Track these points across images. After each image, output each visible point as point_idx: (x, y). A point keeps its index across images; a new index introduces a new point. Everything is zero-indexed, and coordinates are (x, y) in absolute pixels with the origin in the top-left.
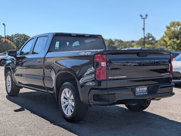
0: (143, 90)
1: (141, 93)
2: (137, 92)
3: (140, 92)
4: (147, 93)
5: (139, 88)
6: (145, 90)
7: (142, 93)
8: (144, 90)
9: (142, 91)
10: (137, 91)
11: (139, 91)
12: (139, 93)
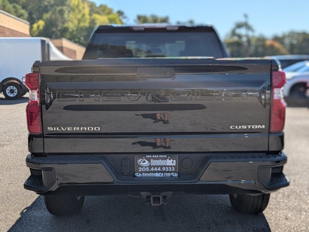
0: (161, 167)
1: (154, 172)
2: (141, 169)
3: (152, 169)
4: (176, 175)
5: (149, 160)
6: (171, 166)
7: (158, 172)
8: (165, 166)
9: (158, 167)
10: (142, 167)
11: (150, 167)
12: (149, 172)
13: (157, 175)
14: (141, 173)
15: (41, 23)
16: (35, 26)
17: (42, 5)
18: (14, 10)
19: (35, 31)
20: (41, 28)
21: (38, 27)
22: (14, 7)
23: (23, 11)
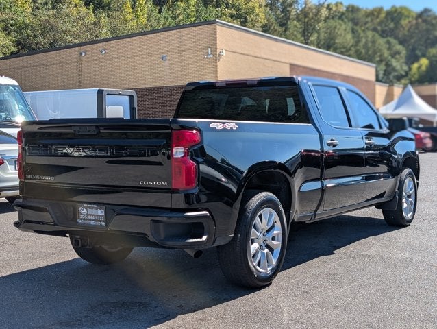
1: (90, 220)
2: (81, 217)
3: (89, 217)
5: (86, 208)
6: (101, 216)
7: (93, 220)
8: (97, 216)
9: (93, 215)
10: (82, 214)
11: (87, 215)
12: (86, 220)
13: (92, 223)
14: (81, 219)
15: (424, 62)
16: (415, 66)
17: (431, 36)
18: (387, 46)
19: (415, 74)
20: (424, 68)
21: (419, 68)
22: (388, 42)
23: (399, 47)
